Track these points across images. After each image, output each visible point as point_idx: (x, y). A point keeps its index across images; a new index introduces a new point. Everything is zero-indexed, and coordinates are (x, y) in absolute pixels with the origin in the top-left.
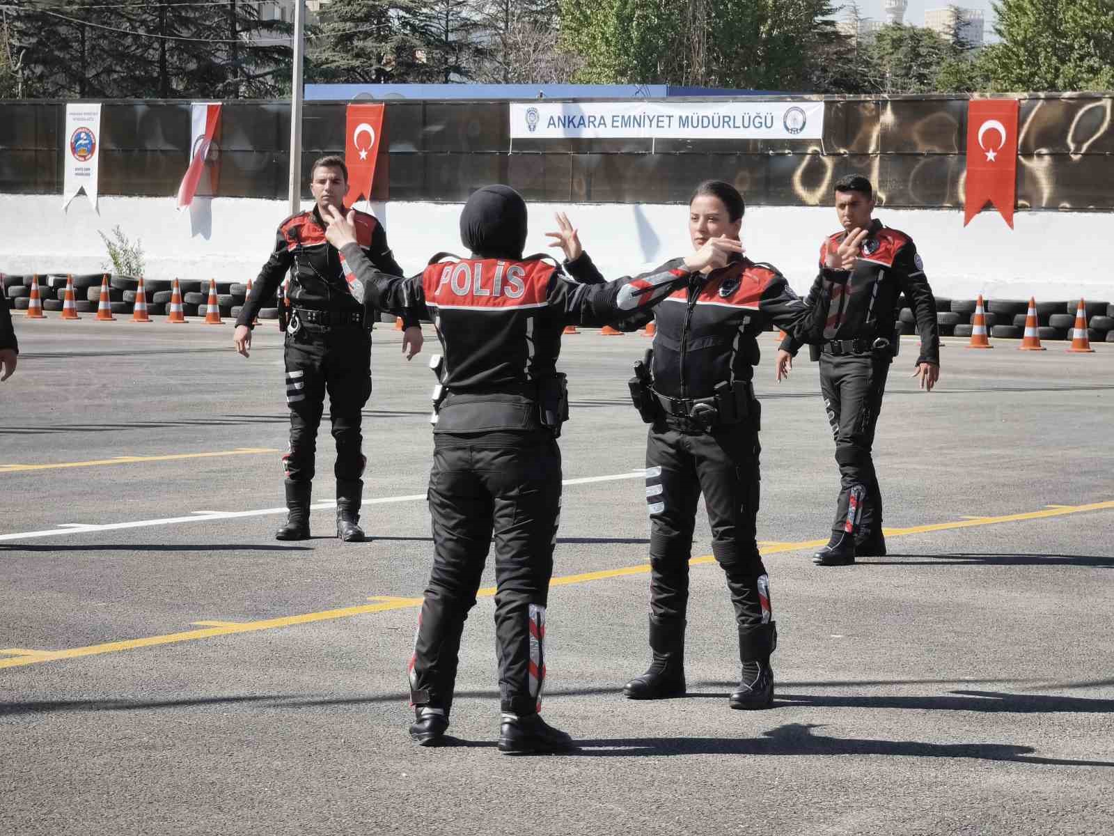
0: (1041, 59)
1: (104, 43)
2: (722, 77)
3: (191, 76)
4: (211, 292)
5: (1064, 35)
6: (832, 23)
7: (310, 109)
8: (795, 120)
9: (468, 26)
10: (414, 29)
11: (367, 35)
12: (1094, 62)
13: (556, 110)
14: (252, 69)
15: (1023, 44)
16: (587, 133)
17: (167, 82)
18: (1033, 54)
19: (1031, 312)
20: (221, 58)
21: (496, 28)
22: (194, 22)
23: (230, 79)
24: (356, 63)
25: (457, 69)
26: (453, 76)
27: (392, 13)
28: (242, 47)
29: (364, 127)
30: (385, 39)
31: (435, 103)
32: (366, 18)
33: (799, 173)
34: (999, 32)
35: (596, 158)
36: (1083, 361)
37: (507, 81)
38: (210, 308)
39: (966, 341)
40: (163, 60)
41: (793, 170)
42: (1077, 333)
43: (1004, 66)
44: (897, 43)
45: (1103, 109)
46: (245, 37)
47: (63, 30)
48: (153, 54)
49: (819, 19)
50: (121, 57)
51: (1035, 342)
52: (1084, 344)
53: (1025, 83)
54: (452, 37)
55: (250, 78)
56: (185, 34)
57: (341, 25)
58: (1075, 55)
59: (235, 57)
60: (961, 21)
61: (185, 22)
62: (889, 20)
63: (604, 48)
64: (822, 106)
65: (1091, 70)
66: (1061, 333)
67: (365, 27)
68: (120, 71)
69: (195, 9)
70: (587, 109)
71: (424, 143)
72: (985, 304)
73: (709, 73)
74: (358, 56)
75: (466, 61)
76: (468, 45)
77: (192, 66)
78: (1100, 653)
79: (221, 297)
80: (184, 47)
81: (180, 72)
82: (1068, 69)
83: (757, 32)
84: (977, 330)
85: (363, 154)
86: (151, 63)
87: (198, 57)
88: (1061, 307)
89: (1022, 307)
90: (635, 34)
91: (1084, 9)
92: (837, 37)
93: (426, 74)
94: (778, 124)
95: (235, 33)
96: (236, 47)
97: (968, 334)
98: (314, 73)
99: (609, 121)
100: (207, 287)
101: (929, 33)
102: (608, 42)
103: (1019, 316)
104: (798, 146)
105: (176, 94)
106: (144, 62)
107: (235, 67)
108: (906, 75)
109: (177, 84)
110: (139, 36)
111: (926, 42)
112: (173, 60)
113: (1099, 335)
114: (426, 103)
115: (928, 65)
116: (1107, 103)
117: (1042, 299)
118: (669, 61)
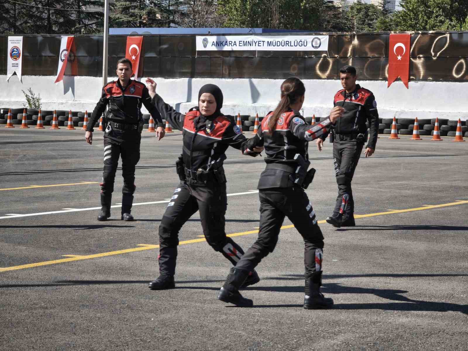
0: (420, 17)
1: (24, 11)
2: (285, 26)
3: (61, 25)
4: (70, 116)
5: (429, 7)
6: (332, 2)
7: (111, 38)
8: (316, 43)
9: (178, 3)
10: (155, 4)
11: (135, 7)
12: (442, 18)
14: (87, 22)
15: (412, 11)
17: (51, 27)
18: (416, 15)
19: (416, 124)
20: (73, 17)
21: (190, 4)
22: (62, 2)
23: (78, 26)
24: (131, 19)
25: (173, 21)
26: (172, 25)
28: (83, 12)
29: (134, 46)
30: (143, 9)
31: (164, 36)
33: (318, 65)
34: (402, 6)
35: (232, 59)
36: (437, 144)
37: (195, 27)
38: (69, 123)
39: (389, 136)
40: (49, 17)
41: (316, 64)
42: (435, 132)
43: (404, 20)
44: (359, 11)
45: (446, 38)
46: (84, 8)
47: (6, 5)
48: (45, 16)
50: (31, 16)
51: (418, 136)
52: (438, 137)
53: (413, 27)
54: (171, 8)
55: (86, 25)
56: (58, 7)
57: (124, 3)
58: (434, 15)
59: (79, 16)
60: (386, 1)
61: (58, 2)
63: (235, 13)
64: (327, 37)
65: (441, 21)
66: (429, 133)
67: (135, 4)
68: (31, 23)
71: (160, 53)
72: (397, 120)
73: (280, 23)
74: (131, 16)
76: (178, 12)
77: (61, 20)
79: (74, 118)
80: (58, 12)
81: (56, 23)
82: (431, 21)
83: (300, 6)
84: (393, 131)
85: (134, 58)
86: (44, 19)
87: (64, 17)
88: (428, 122)
89: (412, 121)
93: (160, 24)
94: (309, 45)
95: (79, 7)
96: (80, 12)
97: (390, 133)
98: (113, 23)
99: (238, 44)
100: (68, 113)
101: (372, 6)
102: (237, 10)
103: (411, 125)
104: (318, 54)
105: (54, 32)
106: (41, 19)
107: (80, 21)
108: (363, 24)
109: (55, 28)
110: (39, 8)
111: (371, 10)
112: (53, 18)
113: (444, 133)
114: (160, 36)
115: (372, 20)
116: (448, 35)
117: (420, 118)
118: (263, 18)
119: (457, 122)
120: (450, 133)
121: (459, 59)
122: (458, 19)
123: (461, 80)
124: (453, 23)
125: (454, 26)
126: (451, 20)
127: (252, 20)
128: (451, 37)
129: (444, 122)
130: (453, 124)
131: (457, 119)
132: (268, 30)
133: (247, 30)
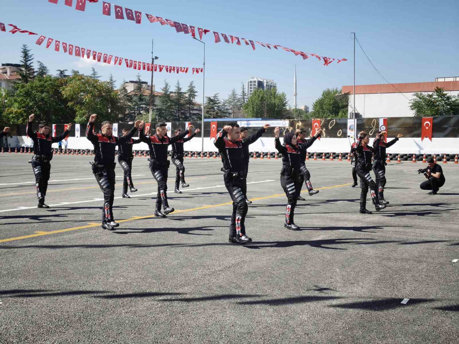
0: (320, 114)
1: (169, 113)
2: (269, 117)
3: (183, 118)
4: (190, 153)
5: (324, 110)
6: (286, 108)
7: (205, 123)
8: (284, 123)
9: (227, 109)
10: (219, 110)
11: (211, 111)
12: (329, 114)
13: (246, 122)
14: (193, 117)
15: (317, 111)
16: (250, 126)
17: (179, 119)
18: (319, 113)
19: (324, 154)
20: (188, 115)
21: (232, 110)
22: (184, 109)
23: (190, 118)
24: (210, 115)
25: (226, 116)
26: (225, 117)
27: (215, 107)
28: (191, 113)
29: (214, 125)
30: (214, 112)
31: (225, 121)
32: (211, 108)
33: (284, 132)
34: (313, 109)
35: (252, 130)
36: (332, 162)
37: (234, 118)
38: (189, 155)
39: (313, 159)
40: (179, 116)
41: (283, 132)
42: (331, 157)
43: (314, 115)
44: (296, 111)
45: (334, 121)
46: (191, 112)
47: (163, 111)
48: (177, 115)
49: (284, 107)
50: (172, 115)
51: (324, 159)
52: (332, 159)
53: (318, 117)
54: (225, 111)
55: (192, 118)
56: (182, 111)
57: (207, 110)
58: (326, 113)
59: (190, 115)
60: (306, 108)
61: (182, 110)
62: (294, 107)
64: (288, 121)
65: (328, 115)
66: (328, 158)
67: (211, 110)
68: (172, 118)
69: (184, 107)
70: (250, 122)
72: (316, 153)
73: (267, 116)
74: (210, 114)
75: (227, 115)
76: (228, 112)
77: (183, 116)
78: (352, 209)
79: (191, 153)
80: (182, 114)
81: (181, 117)
82: (325, 115)
83: (275, 110)
84: (315, 157)
85: (214, 130)
86: (177, 116)
87: (184, 115)
88: (328, 153)
89: (322, 153)
90: (255, 110)
91: (327, 105)
92: (287, 110)
93: (221, 117)
94: (281, 124)
95: (190, 111)
96: (190, 113)
97: (313, 158)
98: (205, 118)
99: (253, 124)
100: (189, 152)
101: (301, 110)
102: (251, 111)
103: (321, 155)
104: (284, 128)
105: (181, 121)
106: (175, 116)
107: (190, 117)
108: (298, 116)
109: (181, 120)
110: (175, 112)
111: (301, 111)
112: (180, 115)
113: (334, 158)
114: (223, 122)
115: (301, 115)
116: (335, 120)
117: (325, 152)
118: (261, 114)
119: (339, 154)
120: (336, 158)
121: (340, 129)
122: (335, 115)
123: (340, 137)
124: (333, 116)
125: (334, 117)
126: (332, 115)
127: (256, 115)
128: (336, 121)
129: (334, 153)
130: (338, 154)
131: (339, 152)
132: (264, 119)
133: (256, 119)
